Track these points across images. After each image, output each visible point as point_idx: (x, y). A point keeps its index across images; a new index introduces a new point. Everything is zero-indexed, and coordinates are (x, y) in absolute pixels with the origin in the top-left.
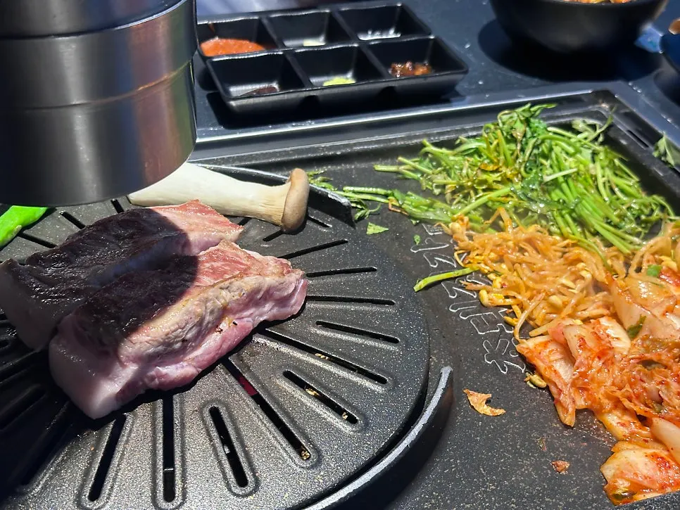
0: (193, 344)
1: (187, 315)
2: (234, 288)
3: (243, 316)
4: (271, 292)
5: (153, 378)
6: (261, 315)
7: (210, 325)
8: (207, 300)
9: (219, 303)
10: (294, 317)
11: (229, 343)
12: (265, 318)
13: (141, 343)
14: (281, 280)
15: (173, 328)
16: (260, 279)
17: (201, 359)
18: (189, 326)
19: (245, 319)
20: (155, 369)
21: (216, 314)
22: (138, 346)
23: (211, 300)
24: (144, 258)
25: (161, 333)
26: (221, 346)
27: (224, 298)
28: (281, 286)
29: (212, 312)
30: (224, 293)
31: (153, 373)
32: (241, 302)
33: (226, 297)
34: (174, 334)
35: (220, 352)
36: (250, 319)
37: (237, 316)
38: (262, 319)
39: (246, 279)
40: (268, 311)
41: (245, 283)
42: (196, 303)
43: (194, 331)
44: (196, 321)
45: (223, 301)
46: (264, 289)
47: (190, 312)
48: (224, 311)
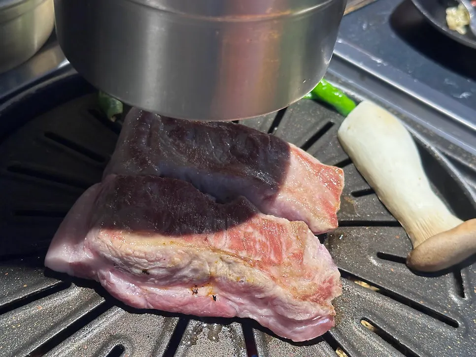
0: (156, 282)
1: (163, 254)
2: (236, 269)
3: (230, 298)
4: (275, 303)
5: (103, 278)
6: (253, 313)
7: (185, 279)
8: (196, 257)
9: (208, 269)
10: (290, 341)
11: (196, 309)
12: (255, 318)
13: (103, 242)
14: (294, 301)
15: (137, 254)
16: (270, 283)
17: (157, 298)
18: (159, 264)
19: (230, 303)
20: (107, 272)
21: (197, 275)
22: (99, 242)
23: (200, 260)
24: (222, 179)
25: (123, 249)
26: (187, 304)
27: (216, 268)
28: (290, 306)
29: (195, 271)
30: (221, 264)
31: (104, 273)
32: (234, 286)
33: (220, 269)
34: (137, 259)
35: (181, 308)
36: (237, 307)
37: (224, 294)
38: (251, 316)
39: (256, 271)
40: (262, 314)
41: (251, 274)
42: (179, 251)
43: (162, 272)
44: (168, 265)
45: (213, 270)
46: (267, 294)
47: (167, 254)
48: (210, 280)
